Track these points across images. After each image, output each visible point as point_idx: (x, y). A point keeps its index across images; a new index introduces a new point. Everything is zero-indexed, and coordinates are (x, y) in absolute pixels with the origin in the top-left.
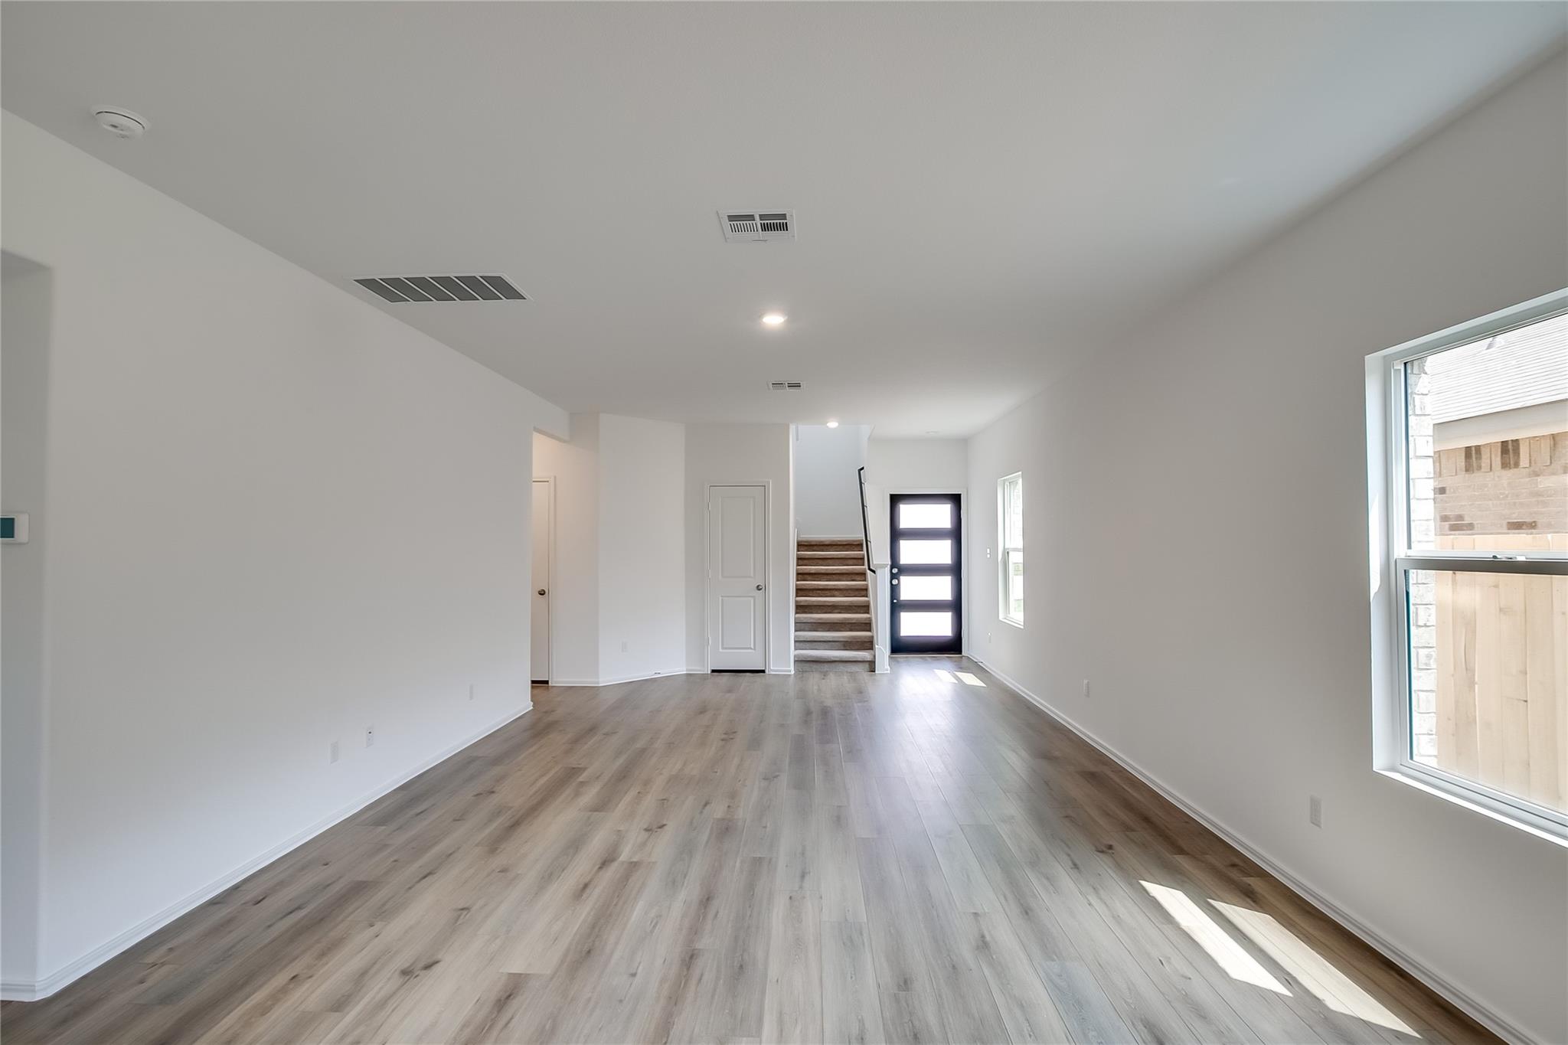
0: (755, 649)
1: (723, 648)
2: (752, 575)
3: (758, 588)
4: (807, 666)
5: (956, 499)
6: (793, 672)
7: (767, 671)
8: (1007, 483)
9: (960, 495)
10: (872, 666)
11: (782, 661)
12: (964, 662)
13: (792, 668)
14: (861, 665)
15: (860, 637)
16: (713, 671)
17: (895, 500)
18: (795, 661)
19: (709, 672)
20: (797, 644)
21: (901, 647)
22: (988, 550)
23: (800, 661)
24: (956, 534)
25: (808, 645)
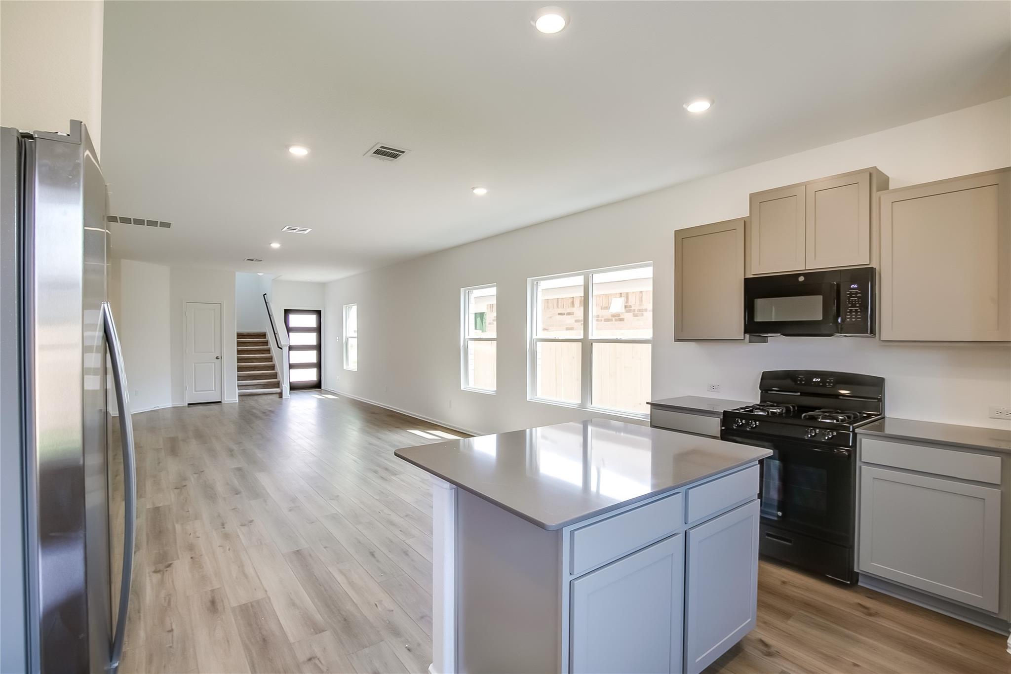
0: (215, 391)
1: (195, 391)
2: (213, 351)
3: (217, 358)
4: (245, 398)
5: (319, 313)
6: (237, 401)
7: (223, 402)
8: (348, 307)
9: (320, 311)
10: (280, 395)
11: (231, 396)
12: (323, 392)
13: (237, 399)
14: (274, 395)
15: (273, 381)
16: (189, 404)
17: (287, 312)
18: (239, 396)
19: (187, 405)
20: (239, 387)
21: (294, 387)
22: (338, 338)
23: (240, 396)
24: (319, 330)
25: (243, 387)
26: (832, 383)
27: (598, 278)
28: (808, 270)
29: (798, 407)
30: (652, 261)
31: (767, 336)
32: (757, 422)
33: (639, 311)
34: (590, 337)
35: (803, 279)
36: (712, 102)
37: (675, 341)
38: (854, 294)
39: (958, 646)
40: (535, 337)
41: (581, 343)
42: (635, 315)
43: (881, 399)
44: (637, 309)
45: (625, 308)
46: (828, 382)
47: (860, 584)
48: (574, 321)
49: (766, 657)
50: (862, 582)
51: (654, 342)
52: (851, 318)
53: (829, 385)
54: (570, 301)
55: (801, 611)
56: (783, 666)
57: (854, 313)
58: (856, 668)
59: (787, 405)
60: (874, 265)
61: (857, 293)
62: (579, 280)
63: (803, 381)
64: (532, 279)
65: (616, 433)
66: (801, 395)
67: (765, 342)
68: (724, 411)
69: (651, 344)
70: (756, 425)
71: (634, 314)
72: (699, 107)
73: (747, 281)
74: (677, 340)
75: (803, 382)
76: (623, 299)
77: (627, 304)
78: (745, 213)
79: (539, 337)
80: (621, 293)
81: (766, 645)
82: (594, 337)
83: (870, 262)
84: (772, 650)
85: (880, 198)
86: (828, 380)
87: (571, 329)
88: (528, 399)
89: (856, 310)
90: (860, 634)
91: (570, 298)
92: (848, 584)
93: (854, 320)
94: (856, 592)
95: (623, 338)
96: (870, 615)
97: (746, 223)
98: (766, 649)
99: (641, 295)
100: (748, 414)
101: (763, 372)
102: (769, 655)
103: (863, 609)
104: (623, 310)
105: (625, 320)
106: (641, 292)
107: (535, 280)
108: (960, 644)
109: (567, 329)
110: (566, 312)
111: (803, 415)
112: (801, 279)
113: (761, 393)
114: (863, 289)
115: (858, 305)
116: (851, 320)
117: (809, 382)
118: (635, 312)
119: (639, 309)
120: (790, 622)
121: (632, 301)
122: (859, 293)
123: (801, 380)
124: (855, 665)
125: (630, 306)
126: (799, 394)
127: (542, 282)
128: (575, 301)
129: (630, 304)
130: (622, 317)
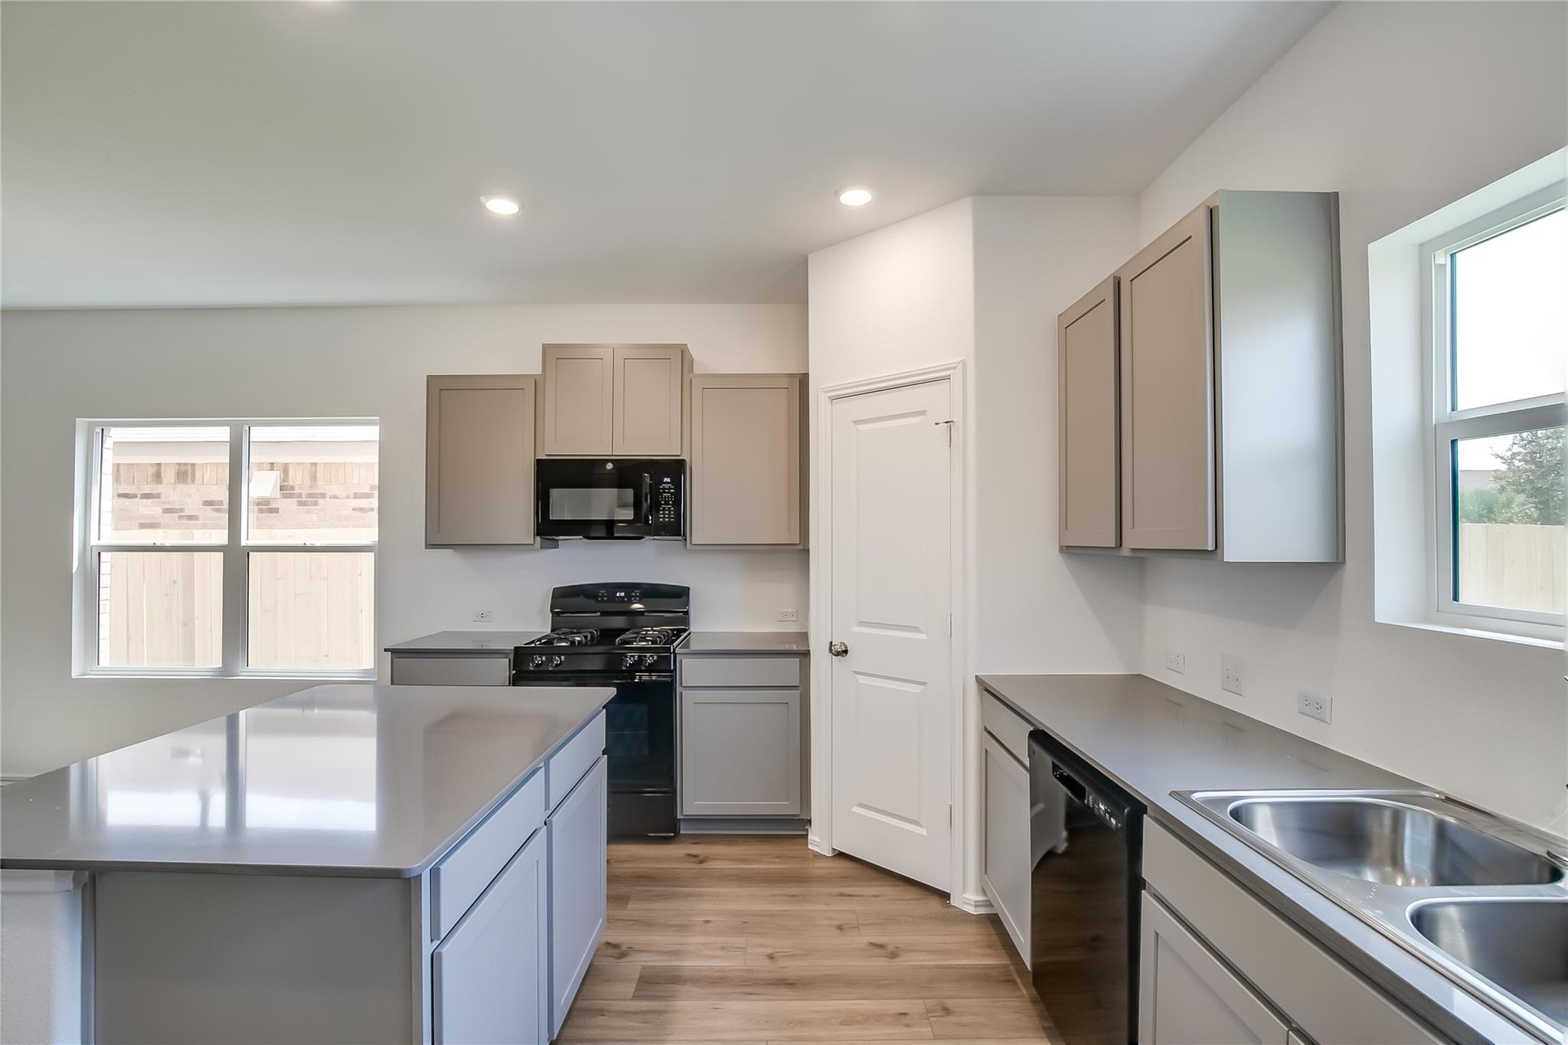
26: (638, 596)
27: (259, 433)
28: (615, 455)
29: (601, 630)
30: (378, 418)
31: (556, 540)
32: (563, 657)
33: (310, 497)
34: (244, 542)
35: (612, 467)
36: (522, 207)
37: (426, 548)
38: (667, 489)
39: (777, 860)
40: (94, 541)
41: (222, 553)
42: (301, 504)
43: (687, 611)
44: (305, 492)
45: (281, 490)
46: (633, 596)
47: (681, 832)
48: (160, 511)
49: (618, 961)
50: (684, 829)
51: (382, 552)
52: (664, 518)
53: (635, 599)
54: (153, 470)
55: (636, 888)
56: (641, 961)
57: (667, 512)
58: (709, 925)
59: (591, 630)
60: (685, 457)
61: (670, 488)
62: (223, 433)
63: (605, 596)
64: (90, 422)
65: (303, 711)
66: (601, 615)
67: (555, 548)
68: (515, 647)
69: (373, 554)
70: (542, 661)
71: (298, 501)
72: (502, 207)
73: (540, 463)
74: (430, 545)
75: (605, 599)
76: (276, 475)
77: (286, 483)
78: (536, 369)
79: (107, 540)
80: (272, 464)
81: (615, 946)
82: (252, 542)
83: (681, 452)
84: (624, 948)
85: (691, 381)
86: (633, 594)
87: (154, 526)
88: (74, 675)
89: (669, 508)
90: (700, 887)
91: (151, 465)
92: (671, 836)
93: (667, 520)
94: (682, 842)
95: (318, 543)
96: (702, 862)
97: (538, 383)
98: (617, 951)
99: (314, 468)
100: (547, 646)
101: (554, 589)
102: (623, 955)
103: (694, 859)
104: (278, 494)
105: (280, 511)
106: (315, 465)
107: (98, 424)
108: (778, 857)
109: (142, 526)
110: (139, 493)
111: (617, 640)
112: (610, 466)
113: (553, 616)
114: (677, 483)
115: (671, 502)
116: (664, 520)
117: (612, 598)
118: (301, 497)
119: (309, 494)
120: (630, 906)
121: (296, 478)
122: (672, 489)
123: (603, 596)
124: (707, 922)
125: (292, 488)
126: (599, 614)
127: (113, 429)
128: (163, 471)
129: (291, 484)
130: (274, 506)
